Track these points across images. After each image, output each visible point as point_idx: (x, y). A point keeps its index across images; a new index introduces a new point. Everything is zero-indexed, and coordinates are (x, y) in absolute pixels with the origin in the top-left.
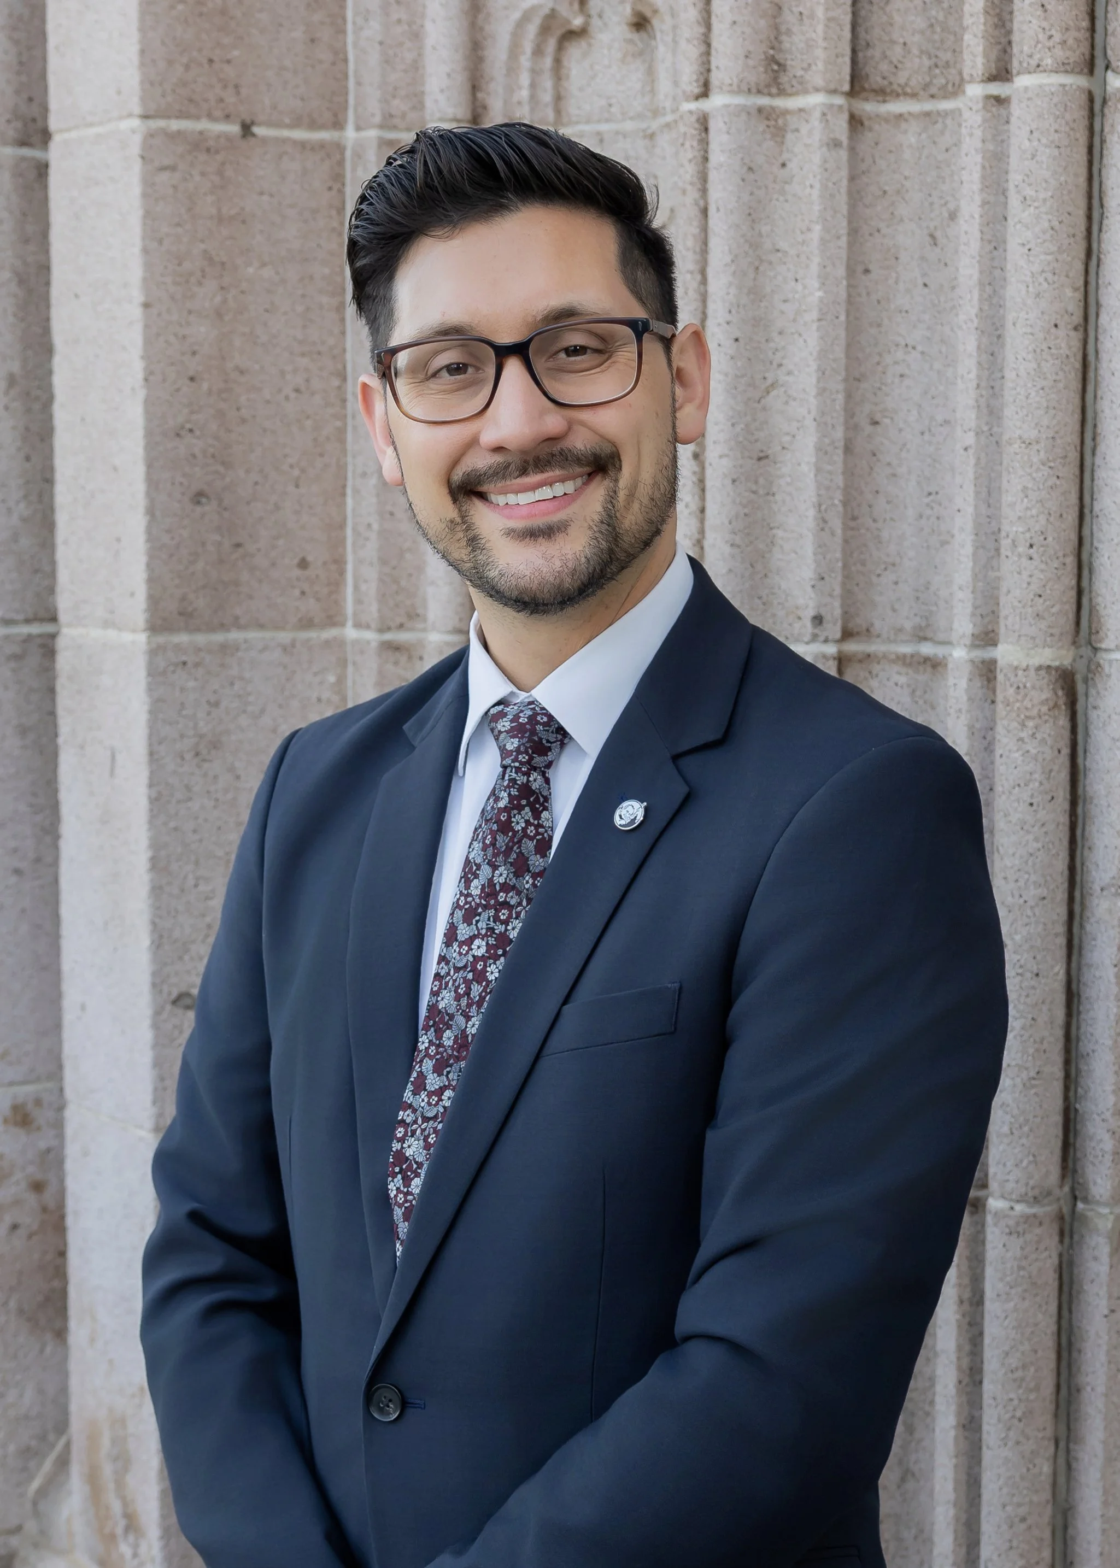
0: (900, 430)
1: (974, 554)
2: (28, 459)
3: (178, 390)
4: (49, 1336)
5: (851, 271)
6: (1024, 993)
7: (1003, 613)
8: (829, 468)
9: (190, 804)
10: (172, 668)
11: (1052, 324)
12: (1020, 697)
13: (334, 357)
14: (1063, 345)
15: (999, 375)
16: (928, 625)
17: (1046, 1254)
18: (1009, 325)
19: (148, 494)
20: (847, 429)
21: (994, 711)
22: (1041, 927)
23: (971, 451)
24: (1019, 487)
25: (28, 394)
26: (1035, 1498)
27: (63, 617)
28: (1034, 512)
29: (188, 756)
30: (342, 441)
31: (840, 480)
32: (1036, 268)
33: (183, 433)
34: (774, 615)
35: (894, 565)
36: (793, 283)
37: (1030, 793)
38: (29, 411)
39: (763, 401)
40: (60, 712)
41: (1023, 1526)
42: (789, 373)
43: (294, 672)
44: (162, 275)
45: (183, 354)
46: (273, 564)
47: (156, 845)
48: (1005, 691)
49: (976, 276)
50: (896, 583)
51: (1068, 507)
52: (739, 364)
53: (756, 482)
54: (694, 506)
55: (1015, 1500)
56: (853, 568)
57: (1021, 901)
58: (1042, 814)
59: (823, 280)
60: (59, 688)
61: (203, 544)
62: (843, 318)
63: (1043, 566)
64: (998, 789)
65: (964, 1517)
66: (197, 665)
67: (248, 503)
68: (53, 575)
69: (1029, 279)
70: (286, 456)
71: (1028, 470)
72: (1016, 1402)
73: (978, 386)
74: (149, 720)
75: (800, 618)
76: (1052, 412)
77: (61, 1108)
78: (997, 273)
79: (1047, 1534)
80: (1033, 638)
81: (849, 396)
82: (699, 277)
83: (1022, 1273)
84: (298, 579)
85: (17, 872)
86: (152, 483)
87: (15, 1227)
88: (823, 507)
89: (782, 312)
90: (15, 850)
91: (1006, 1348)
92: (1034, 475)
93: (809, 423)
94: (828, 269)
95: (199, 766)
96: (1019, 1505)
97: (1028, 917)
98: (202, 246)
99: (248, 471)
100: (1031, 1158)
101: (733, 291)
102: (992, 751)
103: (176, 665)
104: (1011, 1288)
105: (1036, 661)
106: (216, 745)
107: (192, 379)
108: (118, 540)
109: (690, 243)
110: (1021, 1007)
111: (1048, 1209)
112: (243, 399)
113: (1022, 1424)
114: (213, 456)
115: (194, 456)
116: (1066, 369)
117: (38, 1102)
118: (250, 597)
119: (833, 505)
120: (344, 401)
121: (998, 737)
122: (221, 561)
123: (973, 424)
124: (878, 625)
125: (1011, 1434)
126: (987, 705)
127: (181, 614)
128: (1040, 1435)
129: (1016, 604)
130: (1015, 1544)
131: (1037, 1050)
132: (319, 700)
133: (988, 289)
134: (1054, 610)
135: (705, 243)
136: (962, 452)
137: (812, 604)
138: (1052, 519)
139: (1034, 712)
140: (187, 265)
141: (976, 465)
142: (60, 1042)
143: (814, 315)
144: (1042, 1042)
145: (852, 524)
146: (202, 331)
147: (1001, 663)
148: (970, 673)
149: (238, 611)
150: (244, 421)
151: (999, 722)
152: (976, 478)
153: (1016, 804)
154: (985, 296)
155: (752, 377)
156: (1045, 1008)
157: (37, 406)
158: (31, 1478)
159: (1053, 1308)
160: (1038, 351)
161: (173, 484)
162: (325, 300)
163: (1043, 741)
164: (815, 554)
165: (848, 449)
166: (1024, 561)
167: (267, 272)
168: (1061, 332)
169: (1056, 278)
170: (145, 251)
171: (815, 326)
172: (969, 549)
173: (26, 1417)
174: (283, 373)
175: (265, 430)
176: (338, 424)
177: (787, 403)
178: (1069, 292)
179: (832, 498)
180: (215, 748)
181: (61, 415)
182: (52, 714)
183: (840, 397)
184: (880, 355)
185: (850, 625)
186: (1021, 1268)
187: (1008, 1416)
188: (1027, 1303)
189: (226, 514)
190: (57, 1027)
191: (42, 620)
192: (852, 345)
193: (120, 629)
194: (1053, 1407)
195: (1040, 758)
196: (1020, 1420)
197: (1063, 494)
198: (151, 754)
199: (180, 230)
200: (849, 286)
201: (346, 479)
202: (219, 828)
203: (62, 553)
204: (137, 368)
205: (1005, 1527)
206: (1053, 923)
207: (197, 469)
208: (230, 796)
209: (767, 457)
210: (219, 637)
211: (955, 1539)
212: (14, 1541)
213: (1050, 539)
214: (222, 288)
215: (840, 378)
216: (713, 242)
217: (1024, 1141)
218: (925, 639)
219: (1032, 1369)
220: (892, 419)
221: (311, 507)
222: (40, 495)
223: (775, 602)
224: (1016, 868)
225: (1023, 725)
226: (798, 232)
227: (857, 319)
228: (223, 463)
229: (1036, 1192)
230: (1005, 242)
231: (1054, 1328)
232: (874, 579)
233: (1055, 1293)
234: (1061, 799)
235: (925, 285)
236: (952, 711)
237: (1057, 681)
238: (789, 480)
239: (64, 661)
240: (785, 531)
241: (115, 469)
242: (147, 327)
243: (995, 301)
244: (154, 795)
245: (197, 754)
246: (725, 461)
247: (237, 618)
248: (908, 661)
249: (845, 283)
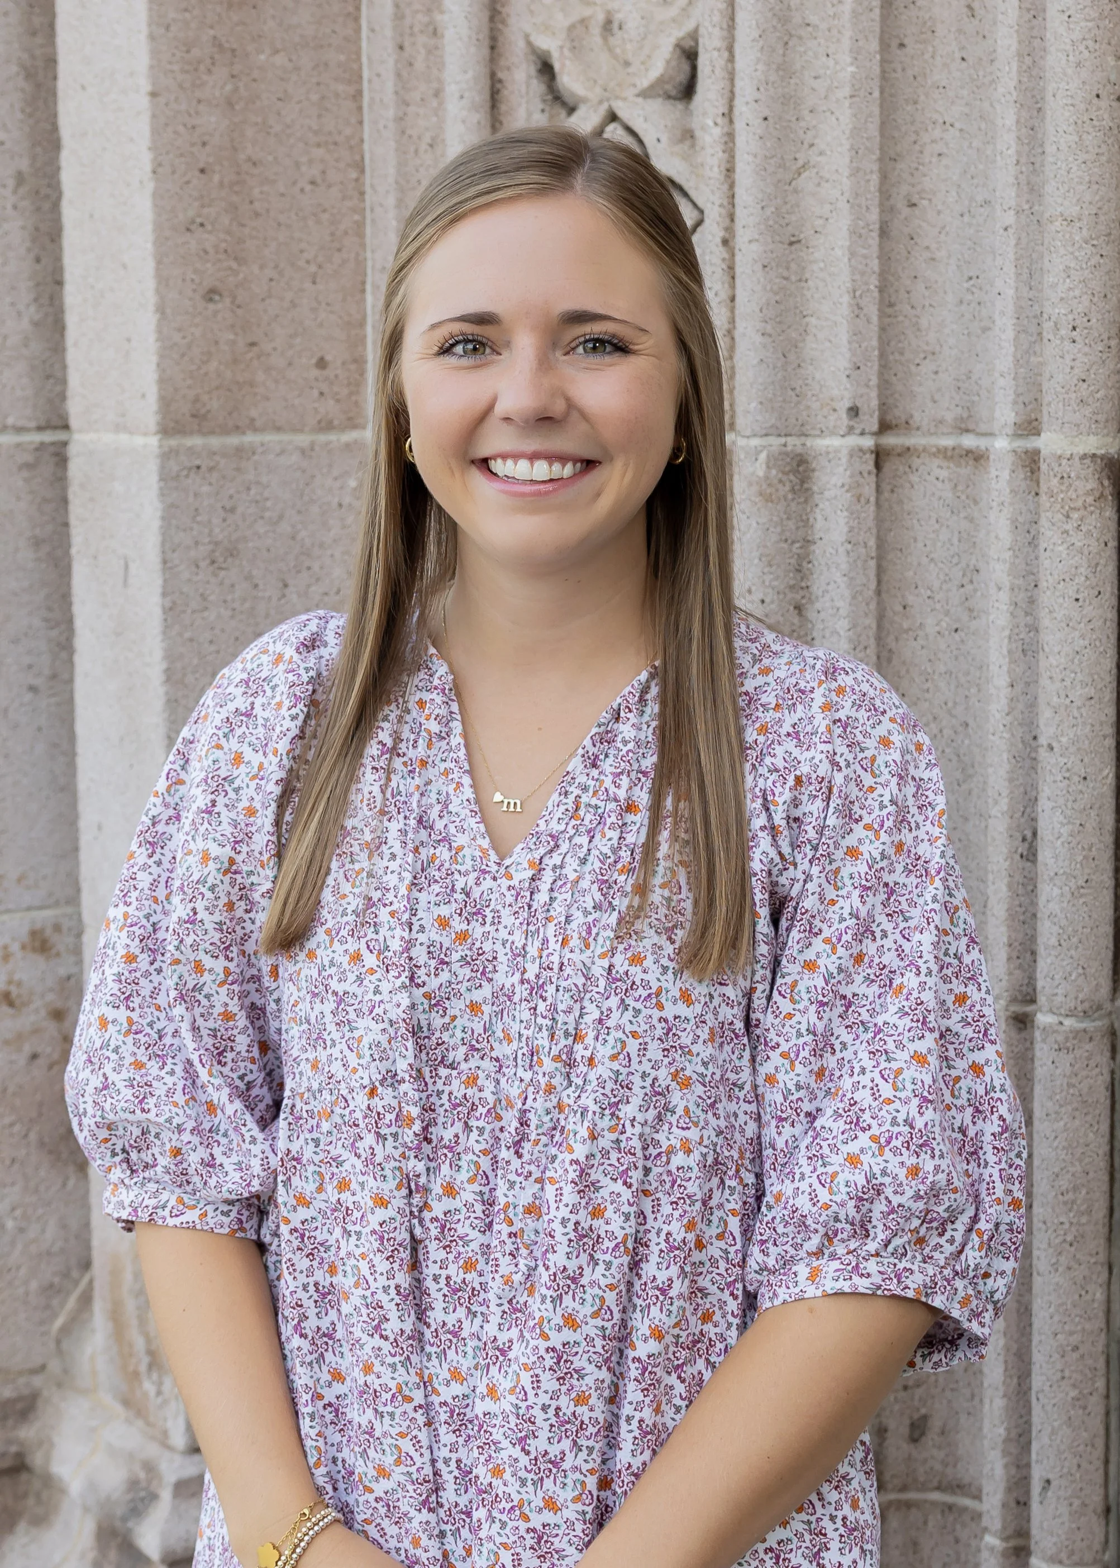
0: (939, 212)
1: (1016, 339)
2: (38, 260)
3: (188, 182)
4: (71, 1169)
5: (885, 46)
6: (1071, 798)
7: (1047, 398)
8: (864, 251)
9: (206, 614)
10: (185, 473)
11: (1094, 93)
12: (1064, 488)
13: (351, 148)
14: (1106, 116)
15: (1040, 150)
16: (970, 416)
17: (1098, 1070)
18: (1049, 97)
19: (157, 291)
20: (882, 211)
21: (1038, 505)
22: (1089, 727)
23: (1011, 231)
24: (1061, 267)
25: (37, 192)
26: (1088, 1326)
27: (73, 423)
28: (1077, 293)
29: (203, 564)
30: (361, 235)
31: (875, 264)
32: (1077, 35)
33: (193, 227)
34: (808, 407)
35: (933, 354)
36: (824, 59)
37: (1075, 588)
38: (38, 209)
39: (794, 183)
40: (73, 521)
41: (1075, 1355)
42: (821, 153)
43: (313, 477)
44: (170, 63)
45: (193, 145)
46: (290, 364)
47: (170, 656)
48: (1049, 482)
49: (1014, 46)
50: (936, 373)
51: (1113, 287)
52: (769, 144)
53: (788, 268)
54: (724, 295)
55: (1067, 1327)
56: (891, 358)
57: (1068, 701)
58: (1088, 610)
59: (856, 54)
60: (71, 497)
61: (217, 343)
62: (876, 94)
63: (1087, 349)
64: (1043, 584)
65: (1015, 1347)
66: (211, 469)
67: (263, 300)
68: (64, 382)
69: (1068, 47)
70: (302, 251)
71: (1071, 249)
72: (1067, 1226)
73: (1018, 162)
74: (161, 527)
75: (835, 410)
76: (1095, 187)
77: (79, 935)
78: (1037, 42)
79: (1101, 1364)
80: (1077, 425)
81: (884, 177)
82: (726, 54)
83: (1071, 1091)
84: (317, 379)
85: (33, 689)
86: (162, 280)
87: (34, 1056)
88: (858, 294)
89: (813, 89)
90: (30, 667)
91: (1056, 1170)
92: (1077, 254)
93: (842, 205)
94: (860, 43)
95: (215, 575)
96: (1071, 1333)
97: (1075, 718)
98: (212, 32)
99: (262, 267)
100: (1080, 971)
101: (761, 67)
102: (1036, 546)
103: (190, 469)
104: (1061, 1106)
105: (1081, 449)
106: (232, 553)
107: (202, 171)
108: (129, 340)
109: (717, 18)
110: (1069, 812)
111: (1099, 1023)
112: (256, 191)
113: (1073, 1249)
114: (226, 251)
115: (206, 252)
116: (1110, 142)
117: (57, 928)
118: (268, 399)
119: (868, 290)
120: (362, 194)
121: (1042, 530)
122: (235, 361)
123: (1013, 203)
124: (917, 416)
125: (1062, 1259)
126: (1030, 497)
127: (193, 416)
128: (1093, 1260)
129: (1059, 389)
130: (1067, 1374)
131: (1085, 857)
132: (340, 505)
133: (1028, 60)
134: (1098, 395)
135: (732, 19)
136: (1002, 231)
137: (847, 395)
138: (1095, 300)
139: (1079, 503)
140: (196, 52)
141: (1017, 244)
142: (77, 864)
143: (847, 91)
144: (1090, 850)
145: (889, 311)
146: (212, 121)
147: (1044, 453)
148: (1013, 464)
149: (254, 413)
150: (257, 215)
151: (1043, 514)
152: (1017, 259)
153: (1061, 600)
154: (1024, 67)
155: (782, 158)
156: (1093, 813)
157: (47, 206)
158: (55, 1316)
159: (1105, 1127)
160: (1079, 122)
161: (184, 280)
162: (341, 88)
163: (1089, 532)
164: (849, 343)
165: (884, 232)
166: (1067, 345)
167: (280, 60)
168: (1104, 103)
169: (1097, 46)
170: (152, 37)
171: (847, 103)
172: (1010, 334)
173: (49, 1253)
174: (297, 165)
175: (279, 224)
176: (356, 217)
177: (819, 184)
178: (1111, 61)
179: (867, 284)
180: (232, 555)
181: (70, 213)
182: (66, 525)
183: (875, 178)
184: (917, 133)
185: (888, 418)
186: (1070, 1085)
187: (1057, 1241)
188: (1077, 1122)
189: (239, 312)
190: (76, 849)
191: (55, 428)
192: (886, 125)
193: (131, 433)
194: (1106, 1230)
195: (1086, 552)
196: (1071, 1245)
197: (1108, 273)
198: (165, 562)
199: (187, 15)
200: (883, 61)
201: (365, 275)
202: (237, 639)
203: (72, 355)
204: (146, 160)
205: (1056, 1356)
206: (1101, 724)
207: (209, 265)
208: (247, 605)
209: (799, 241)
210: (234, 440)
211: (1006, 1370)
212: (37, 1381)
213: (1094, 320)
214: (233, 76)
215: (874, 157)
216: (740, 17)
217: (1073, 952)
218: (967, 431)
219: (1084, 1192)
220: (930, 200)
221: (328, 304)
222: (51, 298)
223: (810, 394)
224: (1062, 667)
225: (1068, 517)
226: (829, 5)
227: (891, 96)
228: (236, 259)
229: (1086, 1005)
230: (1044, 10)
231: (1107, 1148)
232: (913, 368)
233: (1107, 1112)
234: (1108, 595)
235: (963, 59)
236: (994, 504)
237: (1102, 470)
238: (822, 265)
239: (75, 469)
240: (818, 318)
241: (124, 266)
242: (154, 116)
243: (1034, 73)
244: (168, 605)
245: (213, 562)
246: (754, 246)
247: (253, 420)
248: (949, 453)
249: (878, 57)
